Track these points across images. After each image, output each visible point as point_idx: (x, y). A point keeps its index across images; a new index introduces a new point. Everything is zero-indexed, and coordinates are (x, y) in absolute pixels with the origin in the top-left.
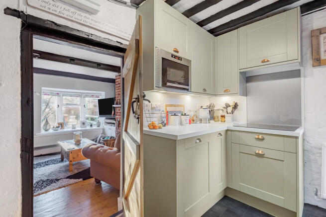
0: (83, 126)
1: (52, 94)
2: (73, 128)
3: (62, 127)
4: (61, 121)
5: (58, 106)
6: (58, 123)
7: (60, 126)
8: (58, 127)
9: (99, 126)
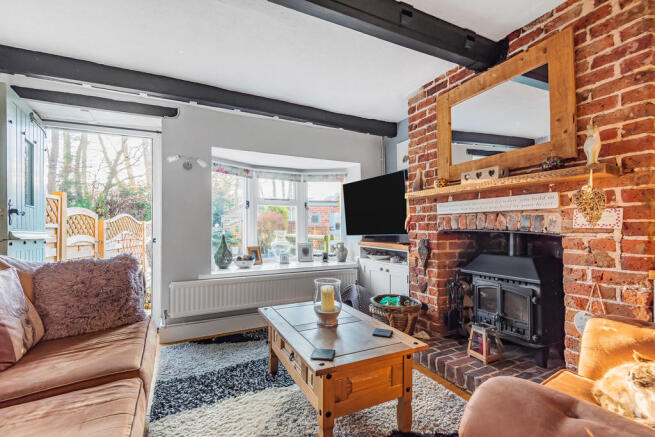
0: (305, 258)
1: (235, 171)
2: (282, 263)
3: (257, 259)
4: (253, 244)
5: (248, 203)
6: (249, 249)
7: (253, 256)
8: (251, 259)
9: (343, 260)
